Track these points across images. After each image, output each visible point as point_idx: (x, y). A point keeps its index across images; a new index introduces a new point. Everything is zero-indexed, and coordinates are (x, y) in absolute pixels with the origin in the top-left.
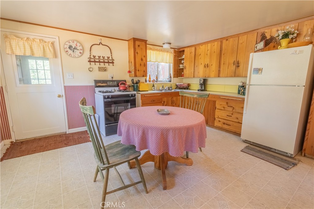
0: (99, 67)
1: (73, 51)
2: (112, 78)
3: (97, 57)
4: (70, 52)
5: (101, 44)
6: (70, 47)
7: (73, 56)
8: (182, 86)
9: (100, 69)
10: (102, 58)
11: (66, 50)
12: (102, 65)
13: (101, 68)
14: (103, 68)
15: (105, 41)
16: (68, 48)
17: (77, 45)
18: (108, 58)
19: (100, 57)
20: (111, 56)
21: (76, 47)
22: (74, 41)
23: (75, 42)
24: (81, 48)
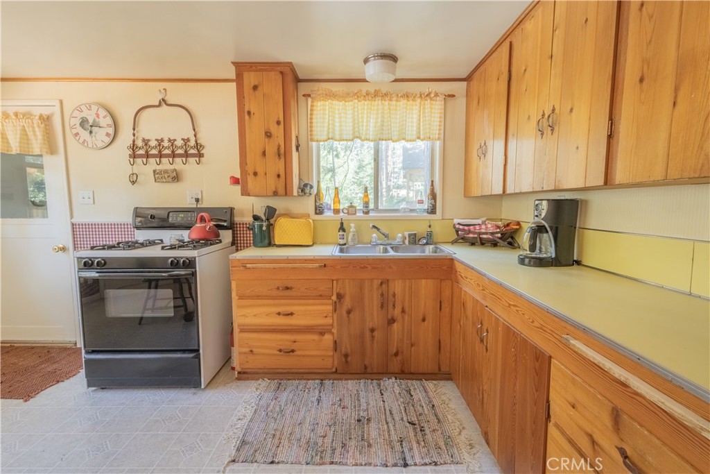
0: (154, 171)
1: (91, 132)
2: (197, 200)
3: (153, 143)
4: (84, 134)
5: (163, 103)
6: (83, 123)
7: (90, 145)
8: (474, 233)
9: (159, 176)
10: (166, 144)
11: (74, 131)
12: (166, 164)
13: (160, 173)
14: (166, 172)
15: (177, 93)
16: (78, 125)
17: (98, 115)
18: (186, 141)
19: (162, 140)
20: (195, 136)
21: (97, 119)
22: (90, 107)
23: (94, 108)
24: (109, 121)
